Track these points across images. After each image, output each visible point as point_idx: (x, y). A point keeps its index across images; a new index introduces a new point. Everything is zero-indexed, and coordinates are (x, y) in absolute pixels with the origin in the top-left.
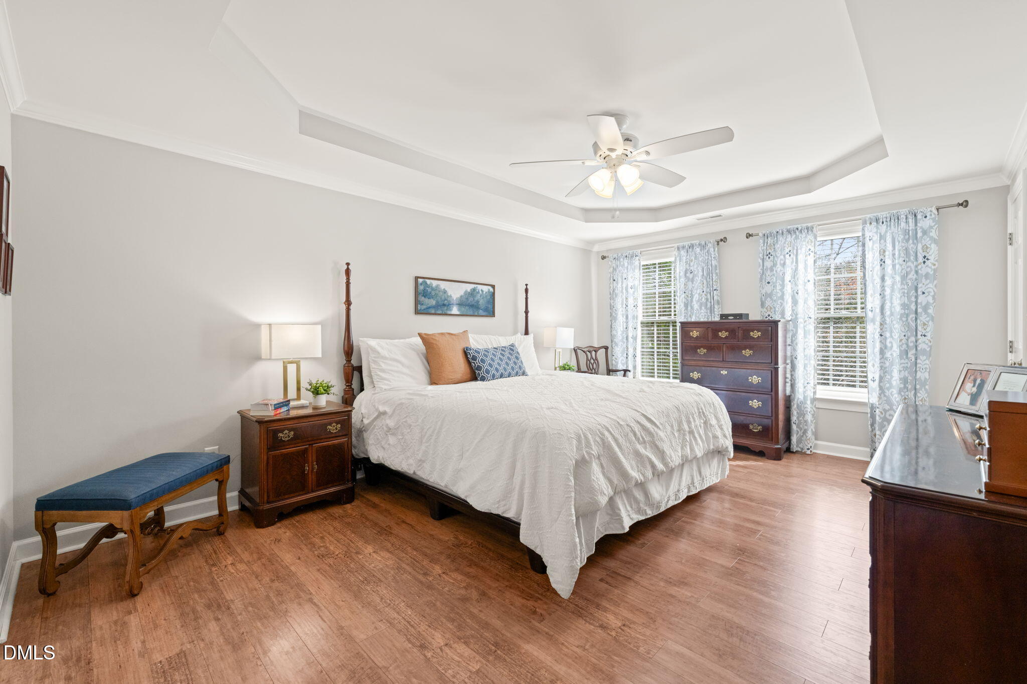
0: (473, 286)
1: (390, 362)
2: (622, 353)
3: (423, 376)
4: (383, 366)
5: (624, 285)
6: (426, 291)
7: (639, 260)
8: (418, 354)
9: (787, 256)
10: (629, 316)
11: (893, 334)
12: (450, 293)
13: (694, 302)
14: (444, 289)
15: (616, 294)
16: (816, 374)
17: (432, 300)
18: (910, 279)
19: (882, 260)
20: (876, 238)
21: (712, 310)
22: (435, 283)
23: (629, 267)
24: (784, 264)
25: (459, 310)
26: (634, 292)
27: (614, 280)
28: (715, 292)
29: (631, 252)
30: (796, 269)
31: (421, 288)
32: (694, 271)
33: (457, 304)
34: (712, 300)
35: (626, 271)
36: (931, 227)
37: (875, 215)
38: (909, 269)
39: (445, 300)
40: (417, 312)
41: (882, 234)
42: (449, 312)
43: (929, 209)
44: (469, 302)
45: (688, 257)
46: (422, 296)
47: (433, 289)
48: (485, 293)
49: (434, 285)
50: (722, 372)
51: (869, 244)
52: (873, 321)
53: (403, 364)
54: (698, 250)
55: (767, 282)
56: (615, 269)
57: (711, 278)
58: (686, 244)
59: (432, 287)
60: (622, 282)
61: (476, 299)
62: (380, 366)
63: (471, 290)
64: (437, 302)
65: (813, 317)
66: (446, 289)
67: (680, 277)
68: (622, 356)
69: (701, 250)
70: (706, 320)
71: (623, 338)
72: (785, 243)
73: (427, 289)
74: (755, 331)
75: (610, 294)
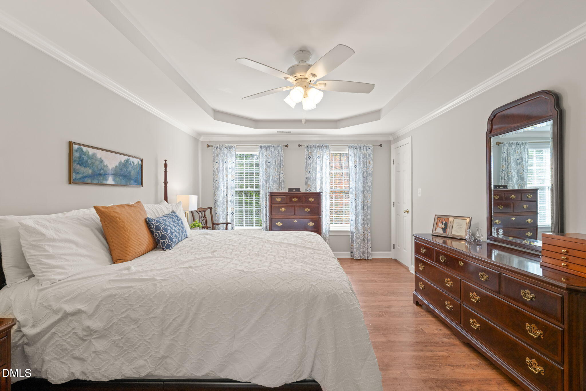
0: (126, 158)
1: (61, 244)
2: (223, 212)
3: (103, 254)
4: (51, 251)
5: (225, 167)
6: (82, 159)
7: (235, 151)
8: (92, 230)
9: (318, 159)
10: (228, 187)
11: (359, 199)
12: (106, 162)
13: (270, 180)
14: (100, 158)
15: (218, 171)
16: (330, 219)
17: (88, 169)
18: (365, 175)
19: (355, 165)
20: (353, 155)
21: (280, 185)
22: (91, 151)
23: (228, 155)
24: (316, 163)
25: (114, 180)
26: (232, 171)
27: (217, 162)
28: (282, 175)
29: (230, 145)
30: (322, 166)
31: (76, 155)
32: (271, 161)
33: (112, 174)
34: (280, 180)
35: (226, 157)
36: (371, 153)
37: (352, 144)
38: (364, 171)
39: (102, 169)
40: (70, 181)
41: (355, 154)
42: (105, 182)
43: (371, 146)
44: (123, 172)
45: (267, 153)
46: (78, 164)
47: (89, 157)
48: (135, 165)
49: (90, 154)
50: (294, 221)
51: (350, 158)
52: (352, 193)
53: (77, 244)
54: (273, 149)
55: (309, 171)
56: (217, 155)
57: (280, 166)
58: (266, 145)
59: (88, 154)
60: (223, 164)
61: (129, 170)
62: (45, 251)
63: (125, 161)
64: (94, 171)
65: (328, 190)
66: (103, 158)
67: (262, 164)
68: (223, 213)
69: (274, 150)
70: (277, 191)
71: (224, 201)
72: (317, 152)
73: (83, 156)
74: (311, 198)
75: (214, 171)
